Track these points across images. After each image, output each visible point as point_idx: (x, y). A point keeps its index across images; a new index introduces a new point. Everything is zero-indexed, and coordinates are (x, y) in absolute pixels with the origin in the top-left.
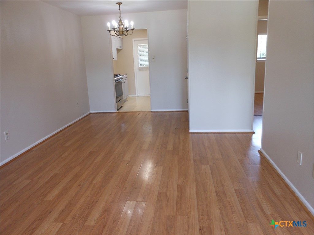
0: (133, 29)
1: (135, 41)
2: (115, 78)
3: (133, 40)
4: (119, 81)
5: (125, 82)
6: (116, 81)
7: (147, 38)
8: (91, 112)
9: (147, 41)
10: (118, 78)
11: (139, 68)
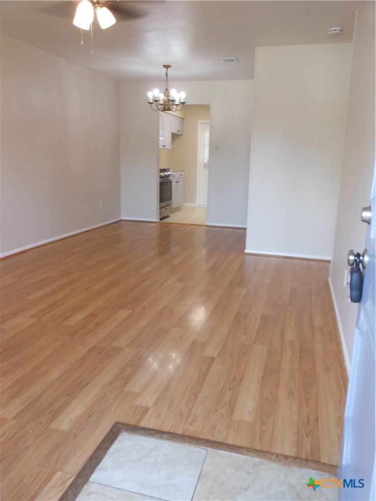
0: (183, 103)
1: (202, 123)
2: (160, 172)
3: (199, 122)
4: (166, 178)
5: (178, 182)
6: (161, 177)
7: (208, 121)
8: (123, 218)
9: (208, 125)
10: (166, 173)
11: (205, 164)
